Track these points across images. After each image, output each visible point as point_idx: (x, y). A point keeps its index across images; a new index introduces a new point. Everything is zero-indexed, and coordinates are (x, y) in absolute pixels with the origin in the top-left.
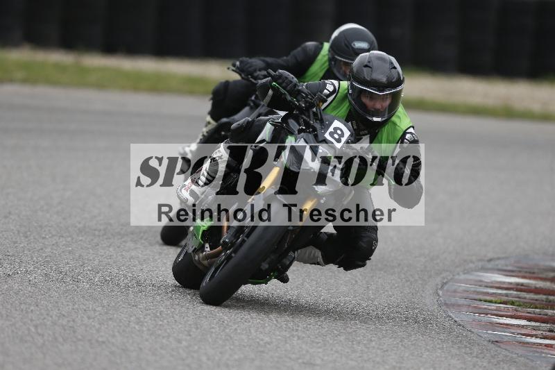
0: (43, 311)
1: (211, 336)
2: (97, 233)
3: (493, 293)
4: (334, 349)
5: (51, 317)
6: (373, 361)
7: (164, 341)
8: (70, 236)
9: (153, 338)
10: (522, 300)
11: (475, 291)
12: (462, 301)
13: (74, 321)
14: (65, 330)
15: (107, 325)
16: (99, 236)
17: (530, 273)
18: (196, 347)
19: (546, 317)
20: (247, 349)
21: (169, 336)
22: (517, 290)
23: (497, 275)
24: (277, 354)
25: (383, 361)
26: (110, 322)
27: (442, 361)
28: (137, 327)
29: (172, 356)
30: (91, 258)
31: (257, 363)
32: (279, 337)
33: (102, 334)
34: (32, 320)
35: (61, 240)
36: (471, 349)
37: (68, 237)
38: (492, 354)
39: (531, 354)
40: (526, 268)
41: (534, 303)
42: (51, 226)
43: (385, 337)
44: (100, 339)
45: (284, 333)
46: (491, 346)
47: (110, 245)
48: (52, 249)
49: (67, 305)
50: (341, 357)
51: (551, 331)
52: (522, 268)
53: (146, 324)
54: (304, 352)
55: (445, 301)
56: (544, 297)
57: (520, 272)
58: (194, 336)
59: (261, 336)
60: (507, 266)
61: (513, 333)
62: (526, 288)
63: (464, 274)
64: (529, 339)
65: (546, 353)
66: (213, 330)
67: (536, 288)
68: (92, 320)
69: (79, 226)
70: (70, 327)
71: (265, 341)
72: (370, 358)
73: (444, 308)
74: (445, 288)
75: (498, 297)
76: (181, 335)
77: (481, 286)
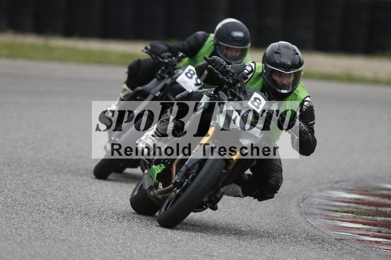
3: (339, 206)
10: (359, 210)
11: (325, 204)
12: (317, 211)
17: (364, 191)
19: (375, 222)
22: (356, 203)
41: (368, 213)
46: (337, 242)
51: (379, 232)
55: (305, 211)
56: (375, 208)
57: (358, 190)
60: (348, 186)
61: (353, 234)
63: (319, 192)
64: (365, 238)
65: (376, 248)
73: (304, 216)
74: (305, 201)
75: (342, 208)
76: (118, 235)
77: (330, 200)
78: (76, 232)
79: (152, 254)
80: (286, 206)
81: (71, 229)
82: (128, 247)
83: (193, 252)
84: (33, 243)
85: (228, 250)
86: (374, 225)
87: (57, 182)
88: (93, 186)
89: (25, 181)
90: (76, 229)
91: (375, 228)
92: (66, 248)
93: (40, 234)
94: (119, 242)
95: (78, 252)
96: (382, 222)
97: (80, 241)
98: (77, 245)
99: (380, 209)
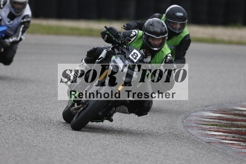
0: (8, 133)
1: (83, 142)
2: (32, 97)
3: (208, 121)
4: (138, 147)
5: (12, 135)
6: (155, 152)
7: (62, 145)
8: (20, 99)
9: (57, 144)
10: (221, 124)
11: (199, 120)
12: (194, 125)
13: (22, 137)
14: (18, 141)
15: (37, 138)
16: (33, 99)
17: (224, 111)
18: (76, 148)
19: (231, 131)
20: (99, 148)
21: (64, 143)
22: (218, 119)
23: (209, 113)
24: (112, 150)
25: (159, 152)
26: (38, 137)
27: (185, 151)
28: (50, 139)
29: (65, 151)
30: (29, 109)
31: (103, 154)
32: (113, 142)
33: (35, 142)
34: (3, 137)
35: (16, 101)
36: (198, 146)
37: (19, 99)
38: (208, 148)
39: (225, 148)
40: (222, 109)
41: (226, 125)
42: (11, 95)
43: (160, 141)
44: (34, 145)
45: (115, 140)
46: (207, 144)
47: (38, 103)
48: (12, 105)
49: (19, 130)
50: (141, 151)
51: (234, 137)
52: (221, 109)
53: (54, 137)
54: (124, 149)
55: (186, 125)
56: (230, 122)
57: (220, 111)
58: (75, 143)
59: (105, 142)
60: (214, 109)
61: (217, 139)
62: (222, 118)
63: (195, 112)
64: (224, 141)
65: (232, 147)
66: (84, 140)
67: (227, 118)
68: (30, 136)
69: (24, 94)
70: (20, 139)
71: (107, 144)
72: (154, 151)
73: (186, 128)
74: (187, 119)
75: (210, 123)
76: (69, 142)
77: (202, 118)
78: (43, 141)
79: (91, 154)
80: (175, 122)
81: (40, 139)
82: (75, 149)
83: (117, 152)
84: (16, 148)
85: (139, 151)
86: (230, 133)
87: (31, 110)
88: (53, 112)
89: (10, 109)
90: (43, 139)
91: (231, 135)
92: (37, 151)
93: (20, 142)
94: (70, 147)
95: (44, 153)
96: (236, 131)
97: (46, 147)
98: (44, 149)
99: (234, 122)
